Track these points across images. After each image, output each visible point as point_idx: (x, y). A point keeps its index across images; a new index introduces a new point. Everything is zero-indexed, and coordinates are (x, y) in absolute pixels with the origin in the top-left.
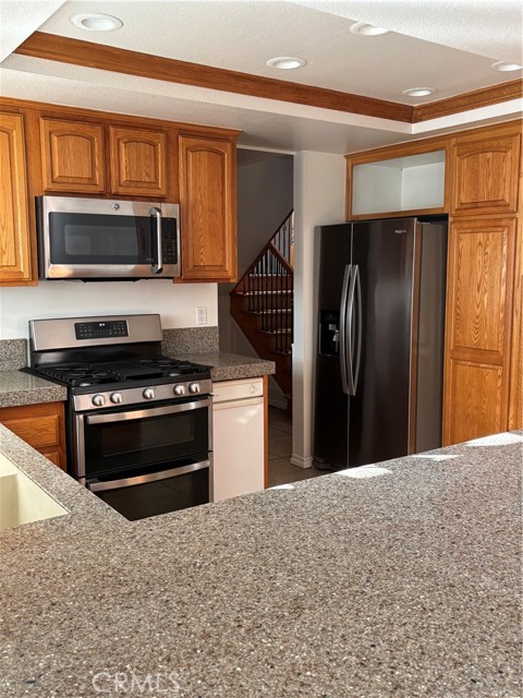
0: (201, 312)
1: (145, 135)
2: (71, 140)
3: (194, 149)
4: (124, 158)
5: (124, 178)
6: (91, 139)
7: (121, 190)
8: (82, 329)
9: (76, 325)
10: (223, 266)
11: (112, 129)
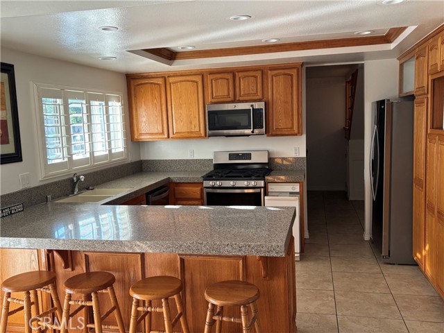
0: (296, 150)
1: (252, 73)
2: (220, 81)
3: (276, 75)
4: (242, 85)
5: (242, 93)
6: (228, 79)
7: (241, 98)
8: (232, 156)
9: (230, 154)
10: (292, 128)
11: (237, 74)
